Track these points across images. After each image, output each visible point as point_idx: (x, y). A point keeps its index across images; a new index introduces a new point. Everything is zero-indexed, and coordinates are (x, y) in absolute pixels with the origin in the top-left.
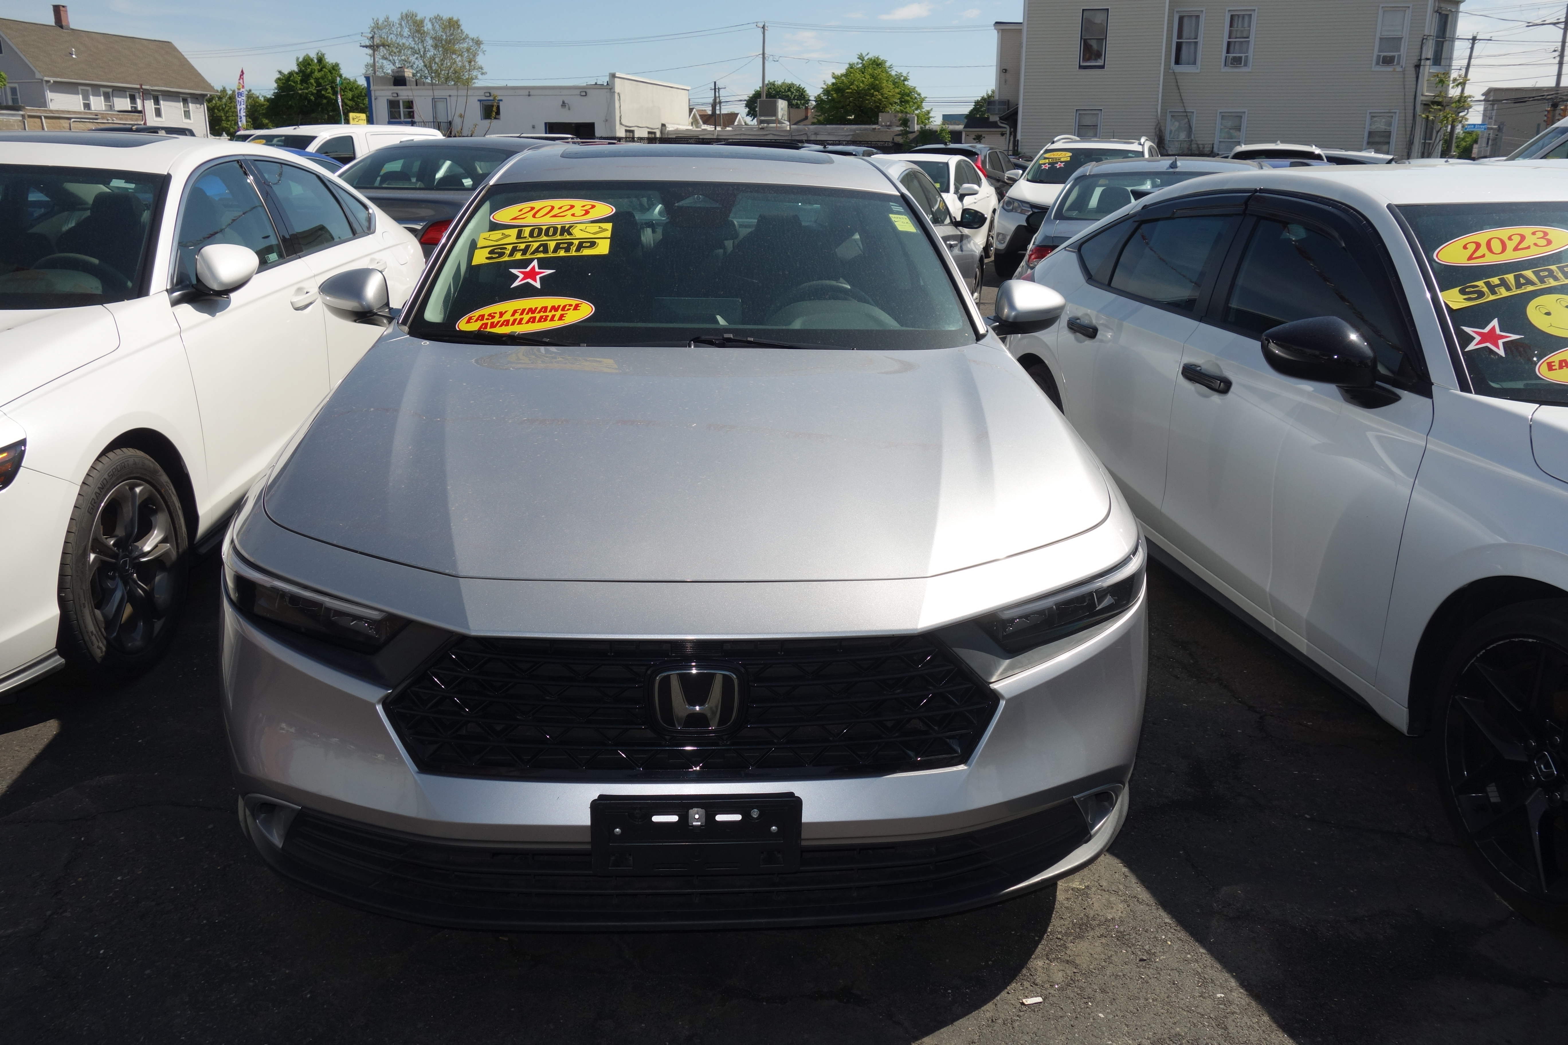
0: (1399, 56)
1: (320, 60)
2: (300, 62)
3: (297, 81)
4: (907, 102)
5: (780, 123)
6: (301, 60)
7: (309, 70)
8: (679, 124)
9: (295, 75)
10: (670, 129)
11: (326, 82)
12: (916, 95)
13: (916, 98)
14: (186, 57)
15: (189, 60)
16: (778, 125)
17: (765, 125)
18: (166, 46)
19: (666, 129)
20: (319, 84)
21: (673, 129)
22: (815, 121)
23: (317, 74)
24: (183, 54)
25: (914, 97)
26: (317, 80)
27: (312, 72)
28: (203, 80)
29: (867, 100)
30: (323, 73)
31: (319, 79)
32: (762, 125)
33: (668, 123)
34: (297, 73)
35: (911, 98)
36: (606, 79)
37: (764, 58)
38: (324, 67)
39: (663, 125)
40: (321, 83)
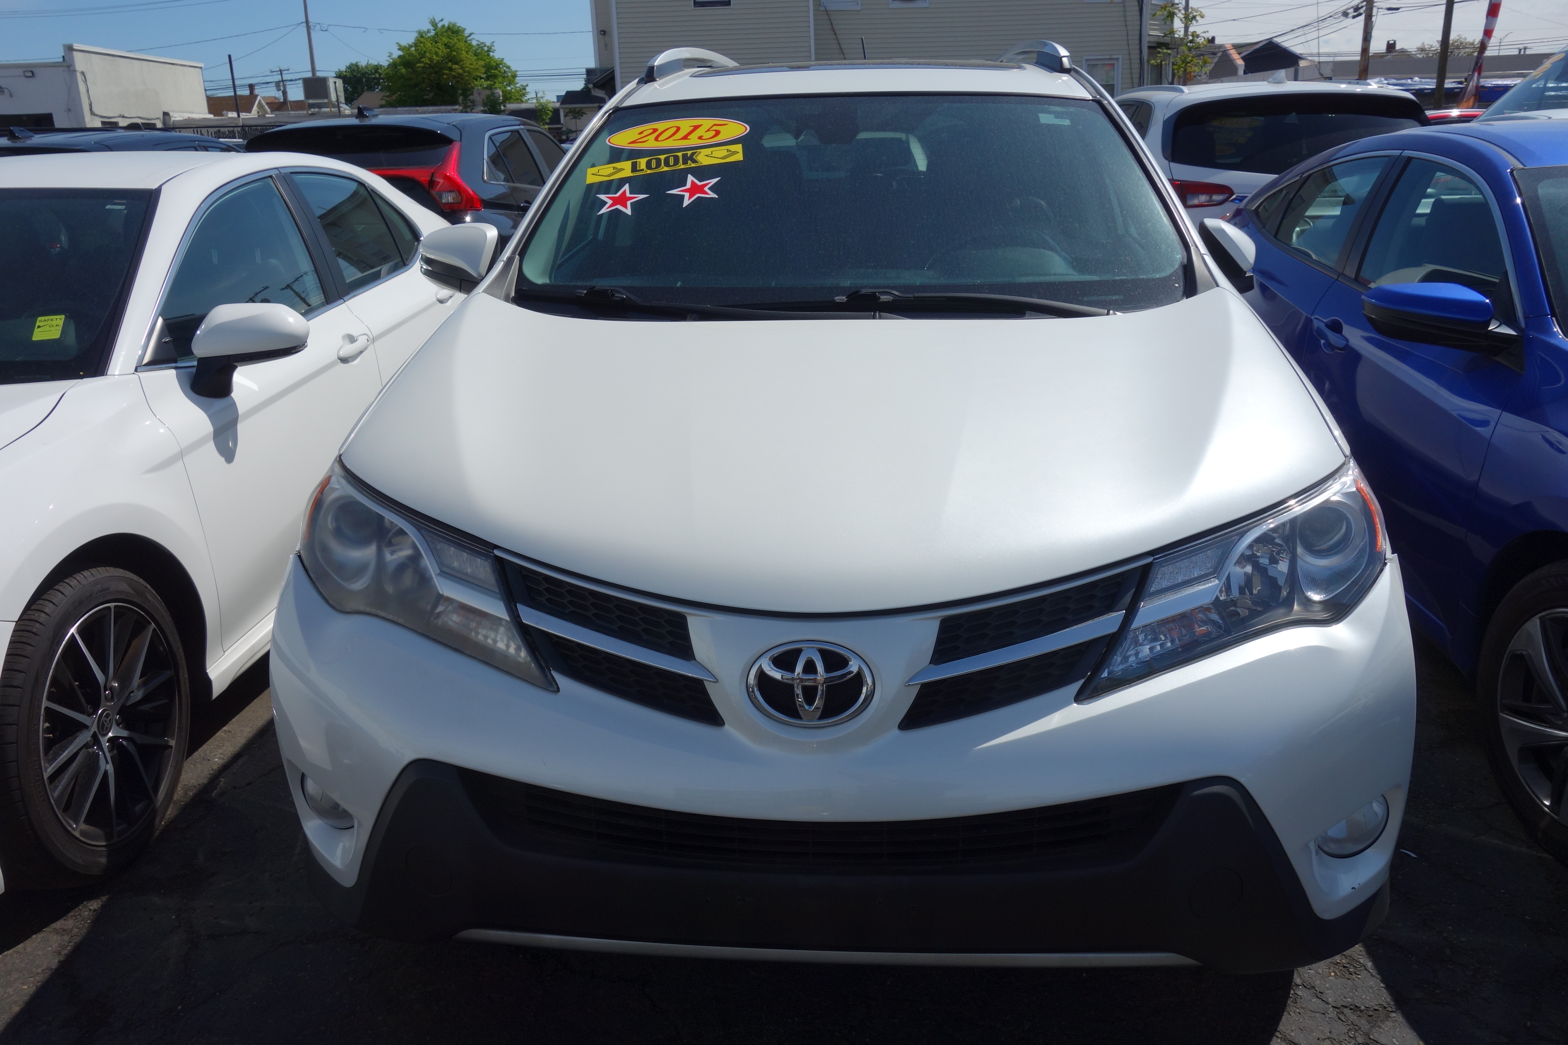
4: (495, 76)
8: (192, 113)
10: (178, 119)
12: (505, 68)
13: (505, 72)
16: (333, 109)
17: (316, 110)
19: (170, 118)
21: (182, 119)
22: (383, 102)
25: (503, 71)
29: (446, 74)
32: (312, 110)
33: (173, 111)
35: (500, 72)
39: (166, 114)
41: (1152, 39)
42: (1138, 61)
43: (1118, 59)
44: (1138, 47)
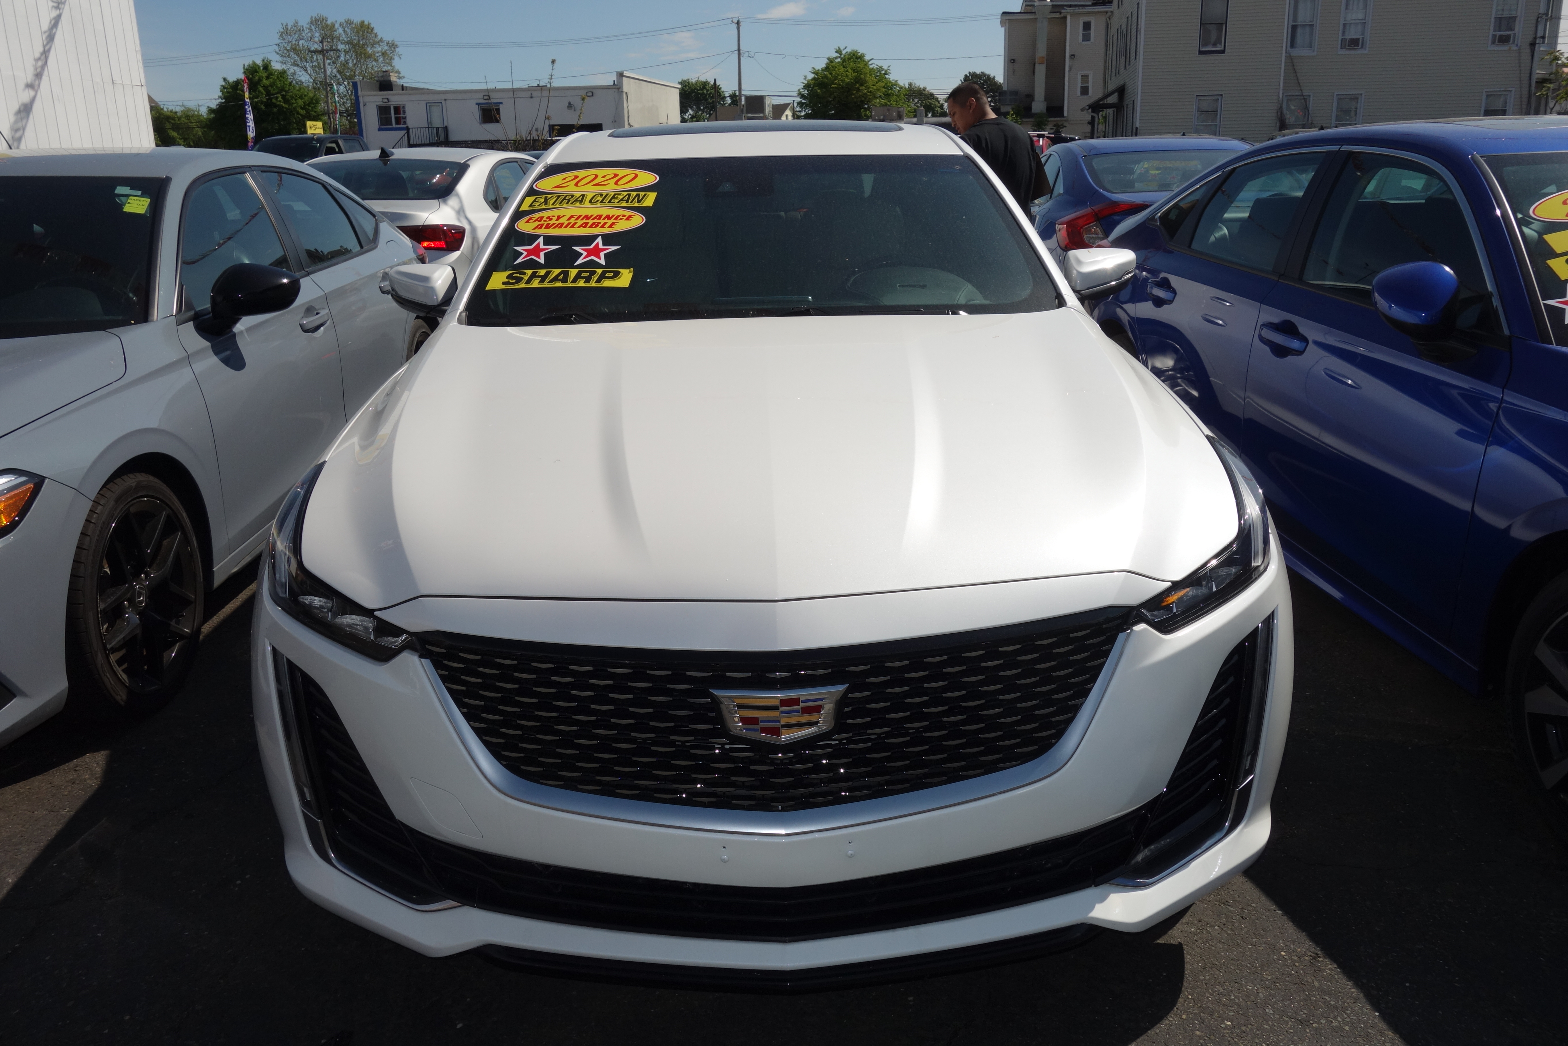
0: (1515, 34)
1: (266, 67)
2: (247, 69)
6: (246, 67)
7: (256, 77)
11: (274, 89)
20: (269, 93)
23: (266, 80)
27: (260, 79)
30: (271, 79)
31: (268, 86)
37: (739, 54)
38: (271, 74)
40: (270, 91)
41: (1538, 76)
42: (1527, 93)
43: (1511, 91)
44: (1528, 82)
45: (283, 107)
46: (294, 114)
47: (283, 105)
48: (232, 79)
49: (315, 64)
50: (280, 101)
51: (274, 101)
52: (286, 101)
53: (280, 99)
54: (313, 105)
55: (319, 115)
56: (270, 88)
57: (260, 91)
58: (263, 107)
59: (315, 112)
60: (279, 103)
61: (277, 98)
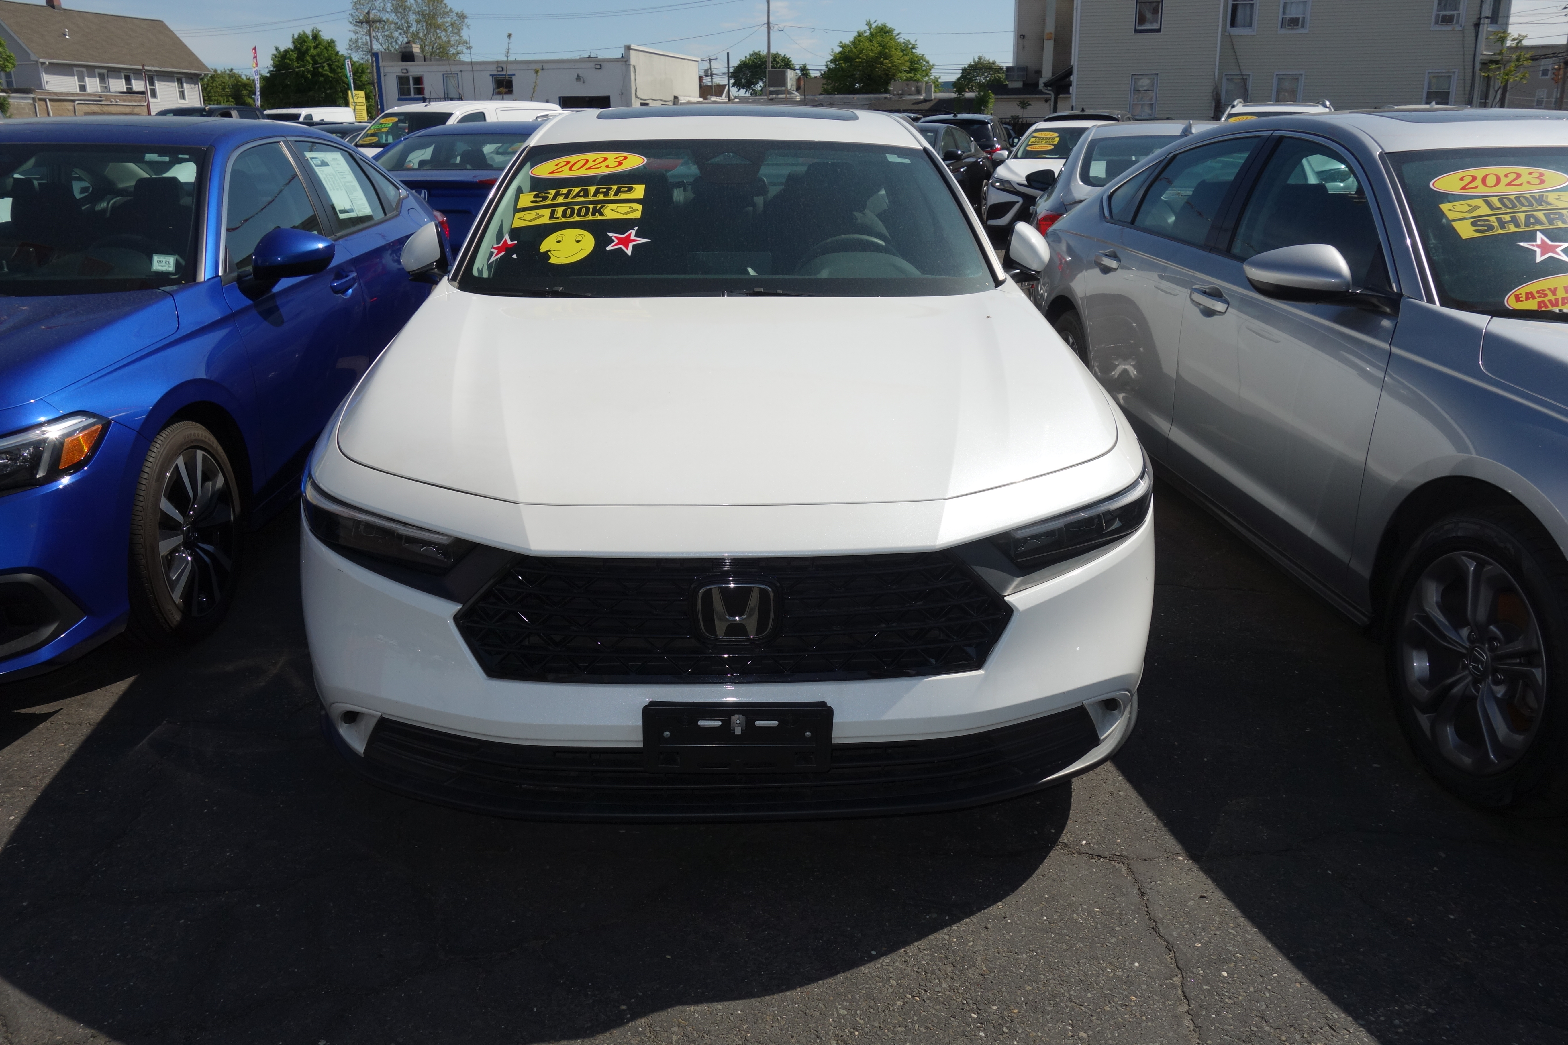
0: (1459, 15)
1: (316, 37)
2: (297, 39)
3: (293, 59)
5: (790, 93)
6: (296, 36)
7: (304, 47)
8: (690, 96)
9: (291, 53)
10: (682, 101)
11: (321, 59)
14: (178, 35)
15: (181, 39)
16: (788, 96)
17: (774, 96)
18: (158, 26)
19: (678, 101)
20: (315, 62)
21: (685, 101)
23: (313, 52)
24: (175, 32)
26: (313, 57)
27: (308, 50)
28: (197, 59)
30: (319, 50)
31: (315, 56)
32: (771, 95)
33: (680, 95)
34: (293, 51)
36: (622, 51)
38: (320, 44)
39: (676, 98)
40: (317, 61)
41: (1484, 57)
42: (1471, 74)
43: (1454, 72)
44: (1471, 63)
45: (329, 76)
46: (340, 83)
47: (329, 74)
48: (282, 49)
49: (387, 33)
50: (326, 70)
51: (320, 70)
52: (332, 70)
53: (327, 68)
54: (358, 75)
55: (364, 85)
56: (317, 58)
57: (307, 61)
58: (309, 76)
59: (361, 81)
60: (325, 72)
61: (323, 67)
